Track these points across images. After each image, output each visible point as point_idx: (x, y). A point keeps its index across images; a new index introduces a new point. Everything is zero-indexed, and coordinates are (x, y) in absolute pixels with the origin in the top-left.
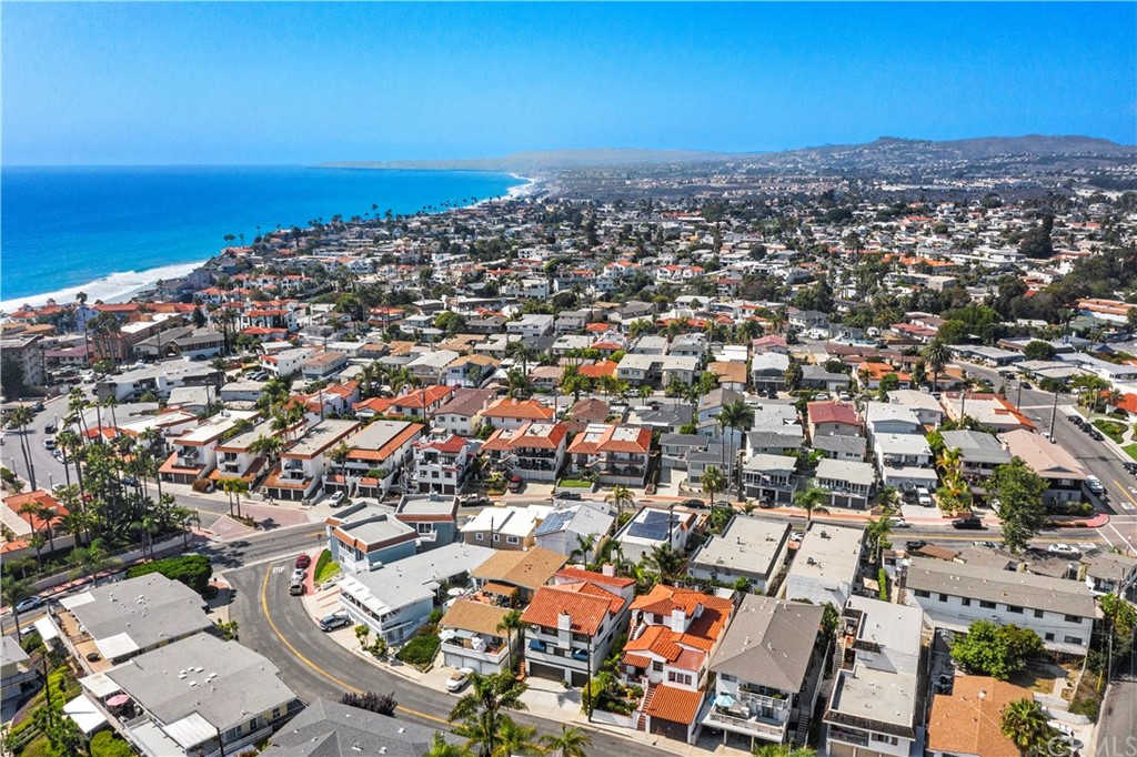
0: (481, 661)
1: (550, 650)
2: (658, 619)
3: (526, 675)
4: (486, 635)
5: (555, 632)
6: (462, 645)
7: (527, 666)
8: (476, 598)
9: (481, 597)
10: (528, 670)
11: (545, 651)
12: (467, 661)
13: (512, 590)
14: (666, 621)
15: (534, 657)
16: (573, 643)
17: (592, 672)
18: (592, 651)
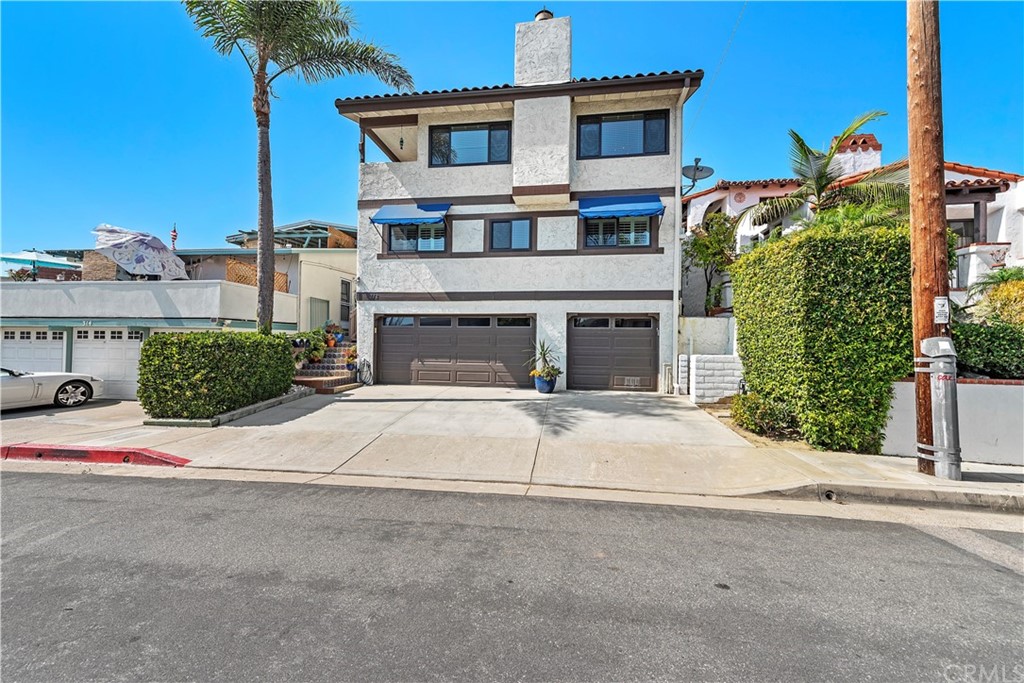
15: (395, 288)
16: (585, 176)
17: (676, 295)
18: (674, 188)
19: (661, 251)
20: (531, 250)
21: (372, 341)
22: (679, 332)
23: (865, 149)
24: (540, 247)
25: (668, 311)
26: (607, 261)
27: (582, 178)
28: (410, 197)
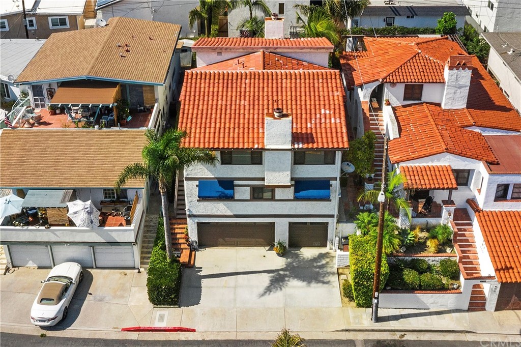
0: (92, 245)
1: (243, 192)
2: (413, 92)
3: (193, 249)
4: (90, 190)
5: (256, 157)
6: (45, 222)
7: (192, 230)
8: (39, 121)
9: (47, 117)
10: (194, 237)
11: (231, 198)
12: (60, 252)
13: (113, 92)
14: (429, 94)
15: (207, 213)
16: (297, 171)
17: (336, 216)
18: (337, 178)
19: (330, 201)
20: (273, 199)
21: (197, 232)
22: (336, 229)
23: (463, 69)
24: (276, 198)
25: (332, 222)
26: (307, 203)
27: (296, 172)
28: (213, 177)
